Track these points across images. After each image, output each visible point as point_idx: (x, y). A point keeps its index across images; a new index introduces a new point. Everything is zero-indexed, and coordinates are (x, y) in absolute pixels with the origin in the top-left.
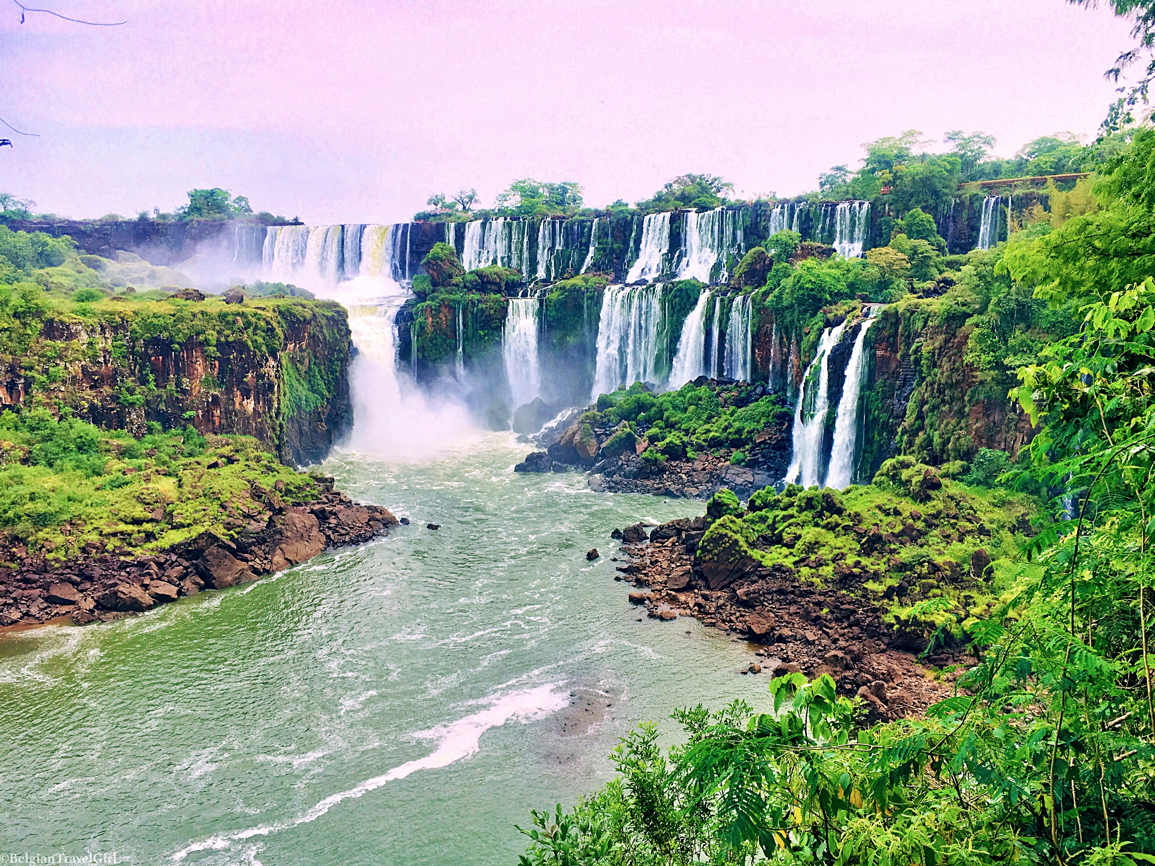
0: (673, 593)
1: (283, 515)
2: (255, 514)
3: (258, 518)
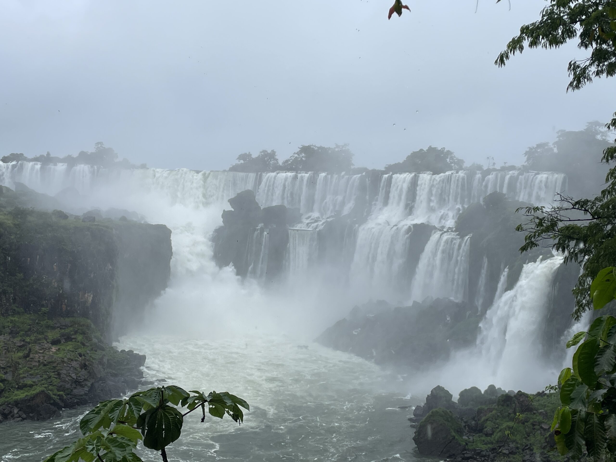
1: (103, 383)
2: (82, 381)
3: (83, 383)
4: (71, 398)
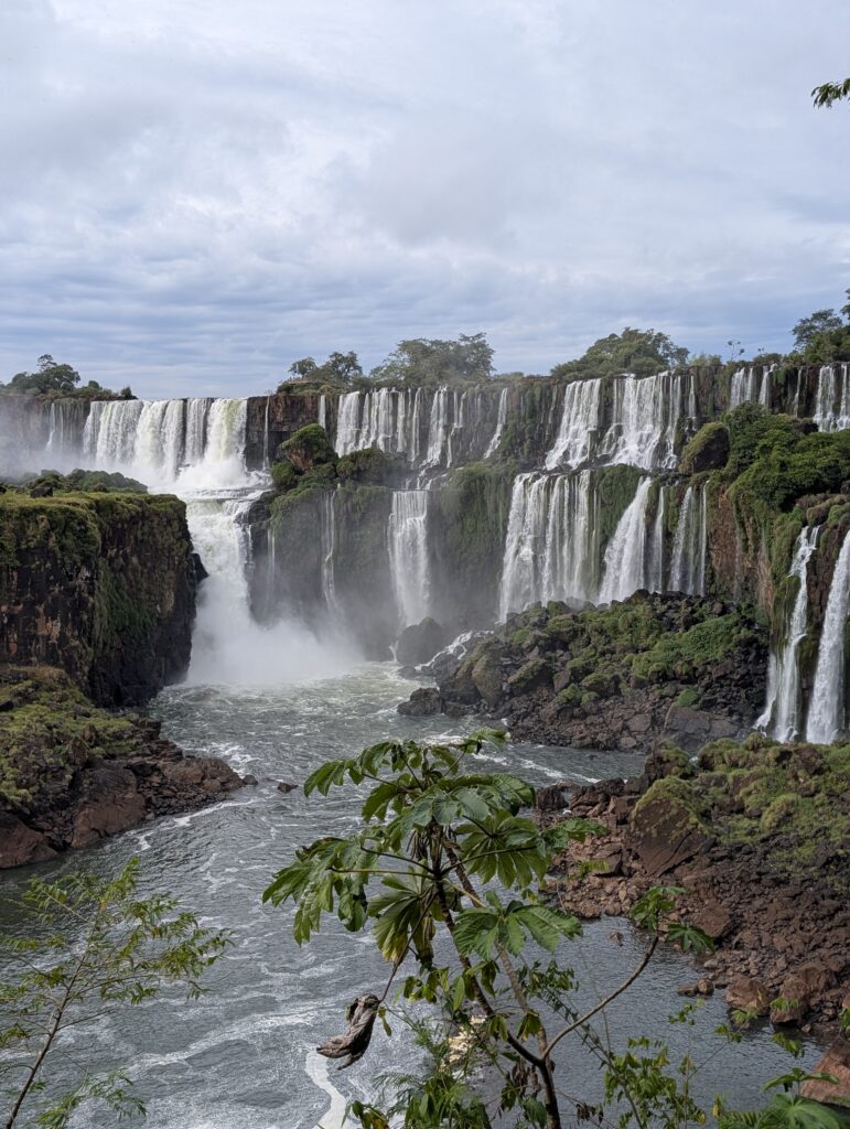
1: (91, 771)
2: (55, 770)
3: (58, 774)
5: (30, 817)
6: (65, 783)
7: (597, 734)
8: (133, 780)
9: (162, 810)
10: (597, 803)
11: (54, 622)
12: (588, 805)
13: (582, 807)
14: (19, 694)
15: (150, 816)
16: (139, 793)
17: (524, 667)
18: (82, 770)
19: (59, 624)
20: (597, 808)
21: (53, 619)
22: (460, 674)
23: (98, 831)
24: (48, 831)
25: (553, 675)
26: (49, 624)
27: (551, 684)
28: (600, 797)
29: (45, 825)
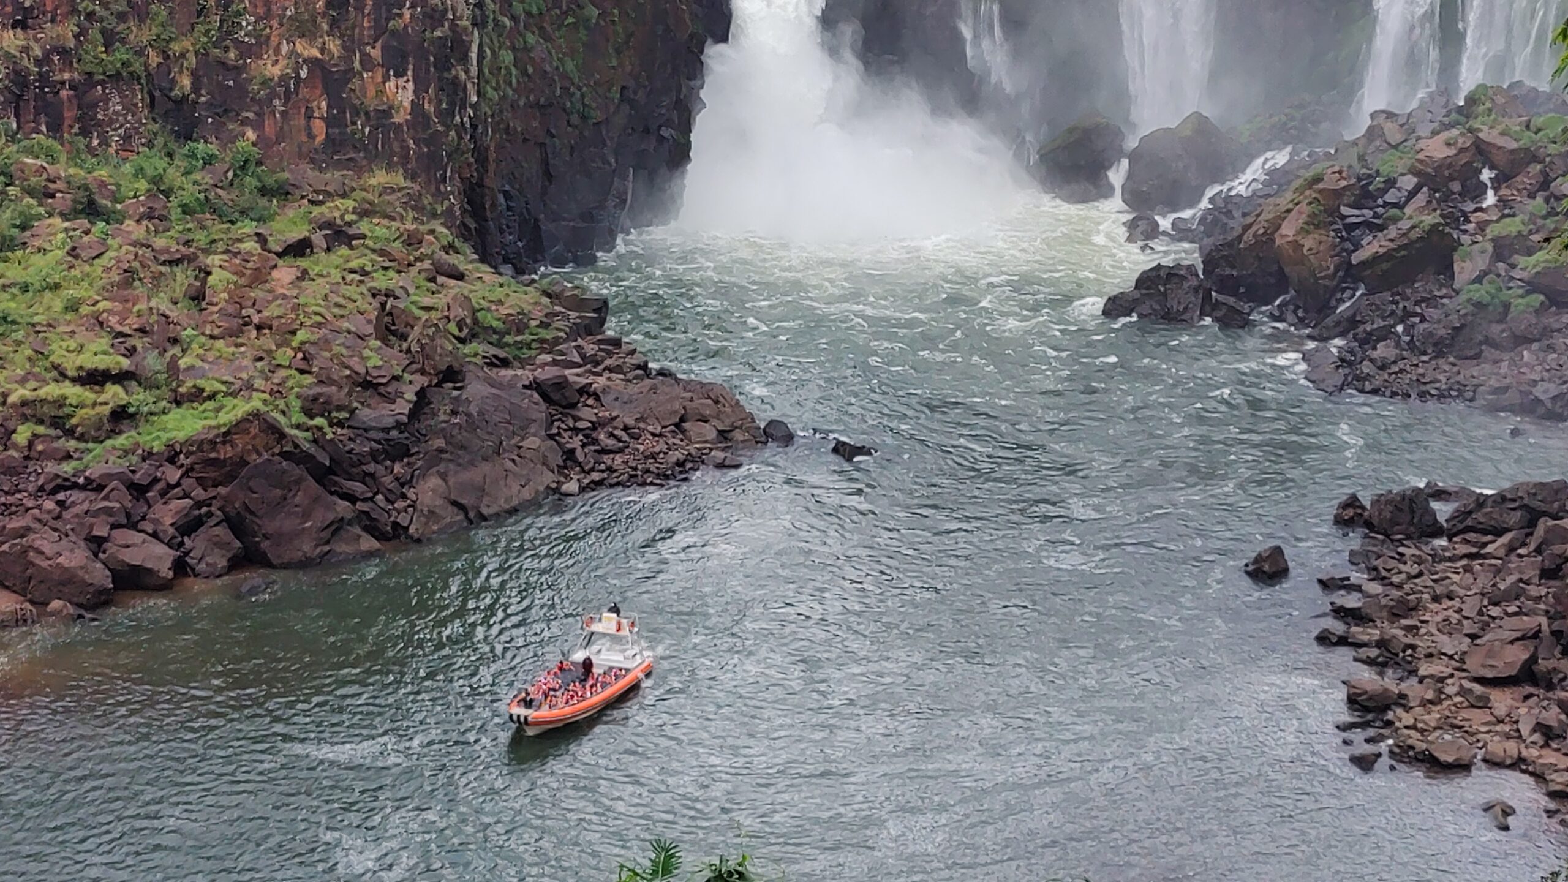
0: (1478, 688)
1: (456, 389)
2: (384, 381)
3: (389, 389)
4: (350, 439)
5: (330, 471)
6: (402, 408)
7: (1535, 383)
8: (538, 409)
9: (596, 476)
10: (1508, 530)
11: (401, 81)
12: (1485, 532)
13: (1471, 536)
14: (329, 224)
15: (572, 486)
16: (551, 437)
17: (1392, 232)
18: (439, 385)
19: (411, 86)
20: (1505, 539)
21: (398, 75)
22: (1248, 237)
23: (462, 507)
24: (364, 500)
25: (1455, 249)
26: (391, 85)
27: (1447, 269)
28: (1515, 518)
29: (357, 487)
